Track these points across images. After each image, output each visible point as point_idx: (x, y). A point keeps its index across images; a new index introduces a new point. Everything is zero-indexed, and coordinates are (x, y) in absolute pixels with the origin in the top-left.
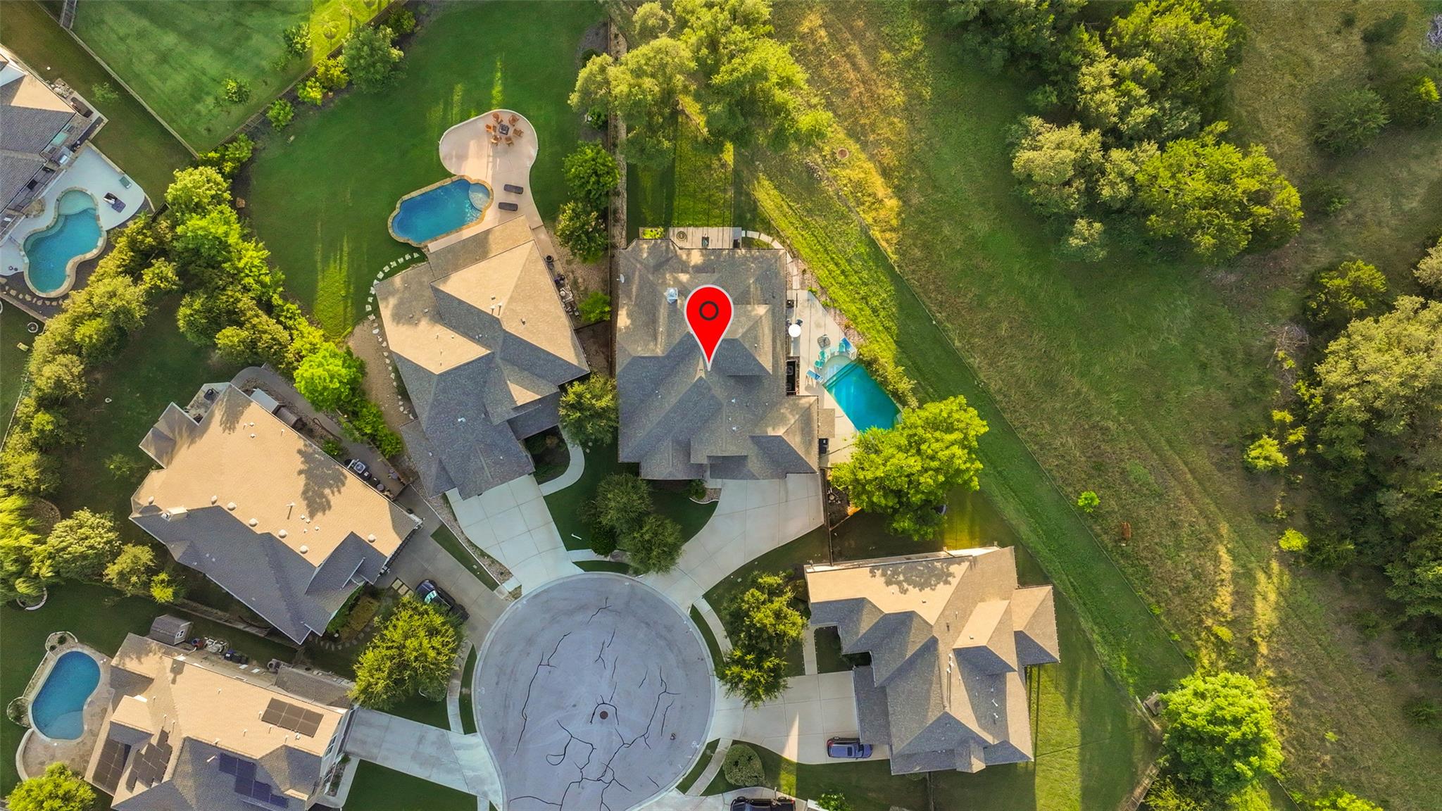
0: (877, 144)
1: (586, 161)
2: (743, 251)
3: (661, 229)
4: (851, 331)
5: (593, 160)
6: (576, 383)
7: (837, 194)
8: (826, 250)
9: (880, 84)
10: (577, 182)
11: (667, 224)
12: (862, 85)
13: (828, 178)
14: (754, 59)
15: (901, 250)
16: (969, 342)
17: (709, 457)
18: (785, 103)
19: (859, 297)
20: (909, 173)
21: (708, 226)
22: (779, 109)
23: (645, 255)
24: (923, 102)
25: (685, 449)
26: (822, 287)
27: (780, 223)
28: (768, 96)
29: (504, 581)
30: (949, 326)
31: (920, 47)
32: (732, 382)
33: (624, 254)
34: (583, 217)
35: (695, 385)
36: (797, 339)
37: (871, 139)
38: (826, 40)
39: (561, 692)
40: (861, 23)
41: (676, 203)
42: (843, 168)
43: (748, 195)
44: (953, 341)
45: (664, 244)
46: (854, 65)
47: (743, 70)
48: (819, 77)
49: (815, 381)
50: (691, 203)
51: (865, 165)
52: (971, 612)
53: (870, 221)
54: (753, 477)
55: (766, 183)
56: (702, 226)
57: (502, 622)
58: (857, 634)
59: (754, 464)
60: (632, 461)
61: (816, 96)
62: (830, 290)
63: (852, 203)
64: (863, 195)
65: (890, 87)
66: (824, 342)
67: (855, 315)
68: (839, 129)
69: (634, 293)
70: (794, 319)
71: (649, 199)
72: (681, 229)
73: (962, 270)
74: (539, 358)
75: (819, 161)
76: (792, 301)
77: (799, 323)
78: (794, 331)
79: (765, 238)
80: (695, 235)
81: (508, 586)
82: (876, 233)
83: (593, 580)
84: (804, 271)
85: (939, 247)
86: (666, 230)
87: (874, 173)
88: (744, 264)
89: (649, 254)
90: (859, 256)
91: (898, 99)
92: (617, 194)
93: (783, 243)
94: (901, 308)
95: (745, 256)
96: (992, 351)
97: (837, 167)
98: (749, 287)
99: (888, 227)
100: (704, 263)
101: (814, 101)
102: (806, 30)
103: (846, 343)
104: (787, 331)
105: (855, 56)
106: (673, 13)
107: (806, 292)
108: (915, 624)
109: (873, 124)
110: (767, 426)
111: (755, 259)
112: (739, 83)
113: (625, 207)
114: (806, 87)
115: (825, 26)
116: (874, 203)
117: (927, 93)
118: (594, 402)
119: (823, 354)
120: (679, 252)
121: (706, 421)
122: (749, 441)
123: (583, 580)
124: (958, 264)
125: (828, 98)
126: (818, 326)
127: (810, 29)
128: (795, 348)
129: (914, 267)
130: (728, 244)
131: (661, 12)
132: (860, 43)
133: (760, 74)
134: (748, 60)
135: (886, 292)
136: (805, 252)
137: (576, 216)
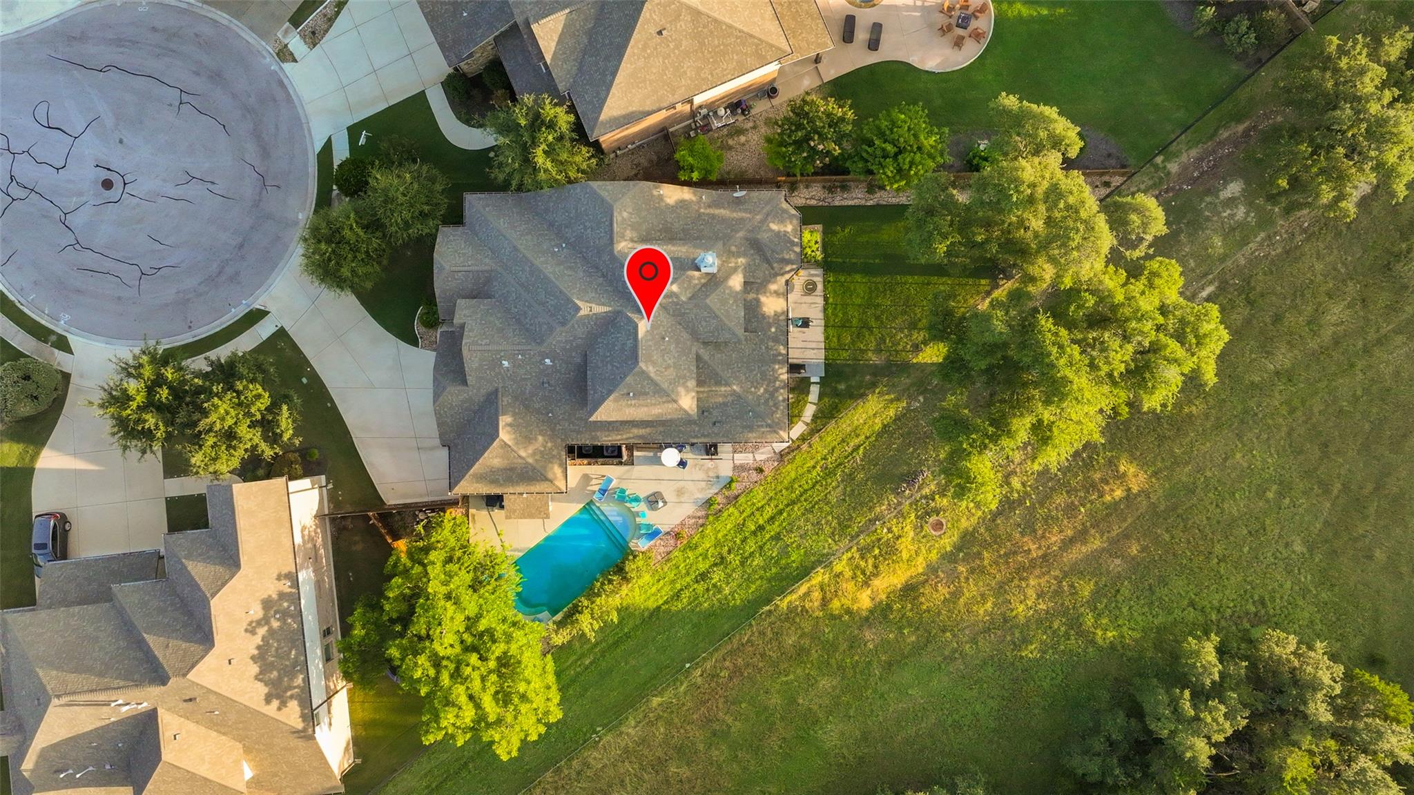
0: (953, 577)
1: (916, 136)
2: (785, 377)
3: (819, 256)
4: (672, 542)
5: (919, 149)
6: (572, 118)
7: (877, 519)
8: (793, 503)
9: (1043, 581)
10: (885, 124)
11: (827, 265)
12: (1040, 553)
13: (900, 504)
14: (1081, 381)
15: (793, 614)
16: (659, 718)
17: (462, 327)
18: (1010, 434)
19: (725, 554)
20: (910, 625)
21: (826, 326)
22: (1001, 427)
23: (774, 227)
24: (1017, 646)
25: (479, 291)
26: (736, 497)
27: (832, 433)
28: (1021, 406)
29: (303, 37)
30: (682, 689)
31: (1100, 642)
32: (578, 360)
33: (778, 197)
34: (830, 132)
35: (569, 301)
36: (657, 461)
37: (961, 568)
38: (1108, 498)
39: (141, 123)
40: (1134, 550)
41: (858, 277)
42: (915, 528)
43: (874, 385)
44: (661, 694)
45: (793, 256)
46: (1072, 541)
47: (1062, 361)
48: (1053, 489)
49: (596, 488)
50: (858, 301)
51: (920, 559)
52: (224, 734)
53: (838, 567)
54: (436, 396)
55: (892, 413)
56: (826, 318)
57: (243, 35)
58: (188, 557)
59: (455, 395)
60: (467, 213)
61: (1024, 484)
62: (731, 510)
63: (863, 540)
64: (875, 557)
65: (1039, 596)
66: (653, 501)
67: (696, 547)
68: (974, 520)
69: (717, 211)
70: (688, 455)
71: (863, 239)
72: (820, 287)
73: (766, 708)
74: (607, 58)
75: (926, 491)
76: (716, 453)
77: (682, 464)
78: (670, 456)
79: (809, 411)
80: (813, 307)
81: (296, 43)
82: (819, 576)
83: (306, 166)
84: (760, 470)
85: (799, 671)
86: (817, 264)
87: (909, 574)
88: (764, 376)
89: (778, 234)
90: (785, 552)
91: (1021, 608)
92: (871, 189)
93: (803, 438)
94: (710, 614)
95: (776, 379)
96: (646, 752)
97: (917, 517)
98: (727, 384)
99: (828, 595)
100: (763, 316)
101: (1016, 483)
102: (1122, 469)
103: (654, 534)
104: (669, 446)
105: (1085, 542)
106: (1148, 257)
107: (730, 474)
108: (195, 648)
109: (982, 570)
110: (514, 415)
111: (772, 394)
112: (1040, 358)
113: (851, 203)
114: (1036, 467)
115: (1129, 497)
116: (863, 573)
117: (1031, 652)
118: (543, 146)
119: (637, 500)
120: (782, 280)
121: (518, 322)
122: (491, 389)
123: (305, 152)
124: (775, 700)
125: (1021, 502)
126: (680, 492)
127: (1124, 474)
128: (645, 457)
129: (769, 634)
130: (796, 356)
131: (1149, 238)
132: (1103, 549)
133: (1056, 390)
134: (1078, 370)
135: (732, 593)
136: (790, 471)
137: (834, 123)
